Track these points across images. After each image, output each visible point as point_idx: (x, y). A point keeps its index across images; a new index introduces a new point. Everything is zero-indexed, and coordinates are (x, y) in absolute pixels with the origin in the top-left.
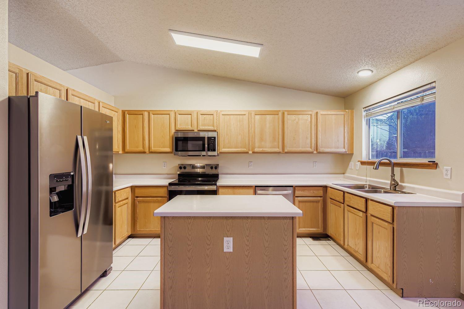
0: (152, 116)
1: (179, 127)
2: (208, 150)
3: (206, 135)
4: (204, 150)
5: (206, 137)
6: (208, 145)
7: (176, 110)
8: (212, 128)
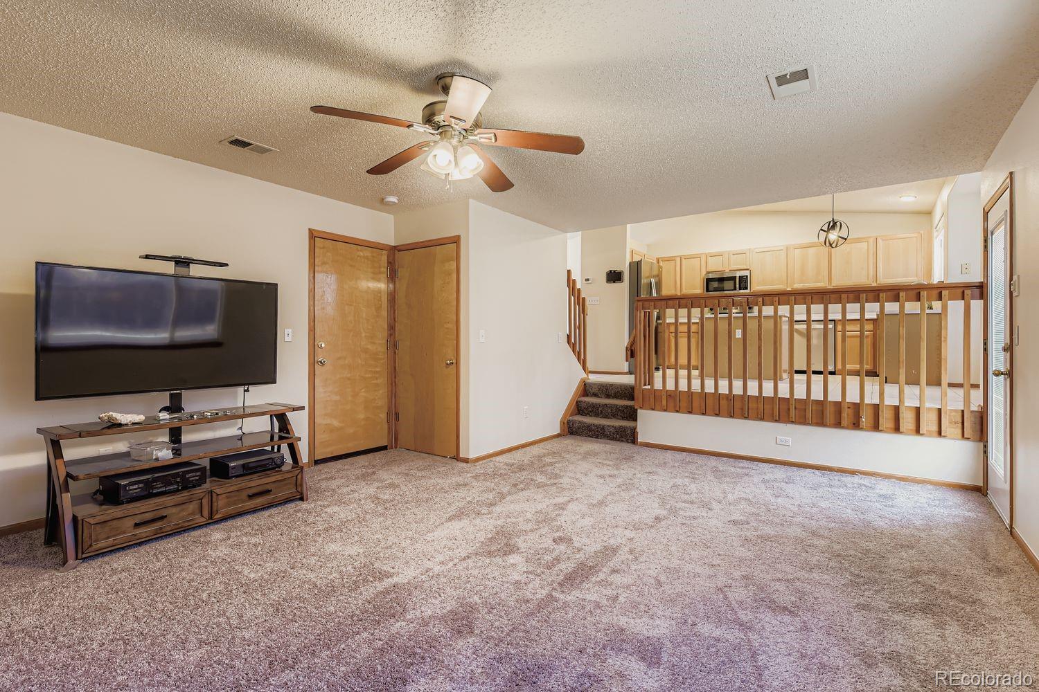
0: (684, 261)
1: (710, 269)
2: (740, 289)
3: (738, 274)
4: (735, 289)
5: (738, 276)
6: (739, 285)
7: (707, 252)
8: (745, 268)
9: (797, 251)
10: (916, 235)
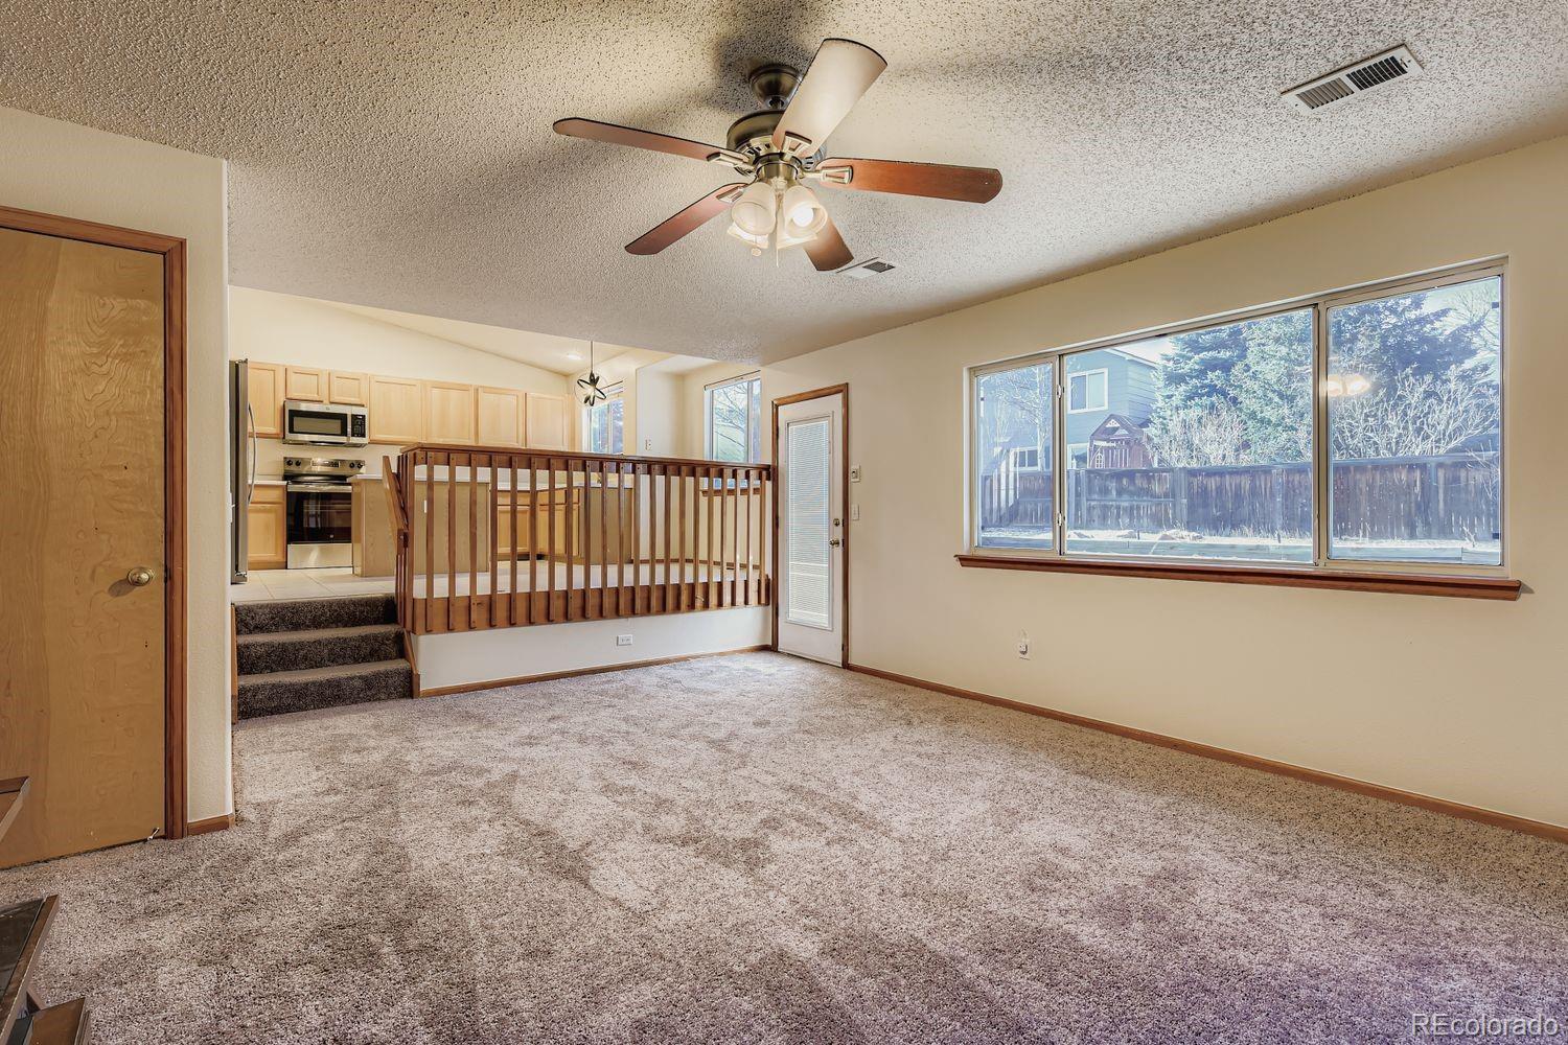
1: (293, 394)
2: (353, 436)
3: (349, 411)
4: (345, 435)
6: (352, 429)
8: (357, 401)
9: (435, 391)
10: (560, 398)
